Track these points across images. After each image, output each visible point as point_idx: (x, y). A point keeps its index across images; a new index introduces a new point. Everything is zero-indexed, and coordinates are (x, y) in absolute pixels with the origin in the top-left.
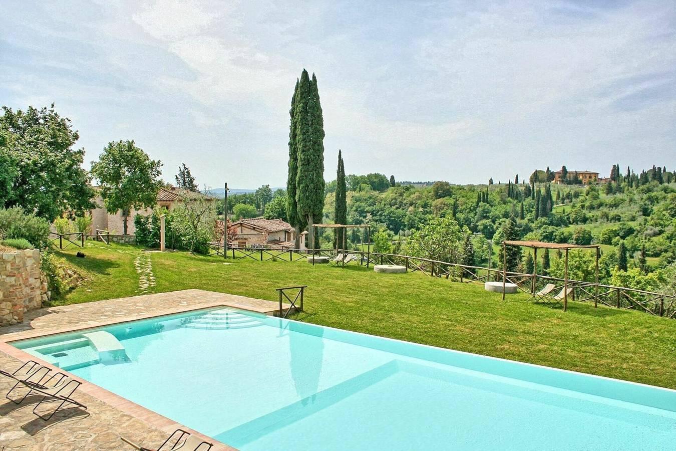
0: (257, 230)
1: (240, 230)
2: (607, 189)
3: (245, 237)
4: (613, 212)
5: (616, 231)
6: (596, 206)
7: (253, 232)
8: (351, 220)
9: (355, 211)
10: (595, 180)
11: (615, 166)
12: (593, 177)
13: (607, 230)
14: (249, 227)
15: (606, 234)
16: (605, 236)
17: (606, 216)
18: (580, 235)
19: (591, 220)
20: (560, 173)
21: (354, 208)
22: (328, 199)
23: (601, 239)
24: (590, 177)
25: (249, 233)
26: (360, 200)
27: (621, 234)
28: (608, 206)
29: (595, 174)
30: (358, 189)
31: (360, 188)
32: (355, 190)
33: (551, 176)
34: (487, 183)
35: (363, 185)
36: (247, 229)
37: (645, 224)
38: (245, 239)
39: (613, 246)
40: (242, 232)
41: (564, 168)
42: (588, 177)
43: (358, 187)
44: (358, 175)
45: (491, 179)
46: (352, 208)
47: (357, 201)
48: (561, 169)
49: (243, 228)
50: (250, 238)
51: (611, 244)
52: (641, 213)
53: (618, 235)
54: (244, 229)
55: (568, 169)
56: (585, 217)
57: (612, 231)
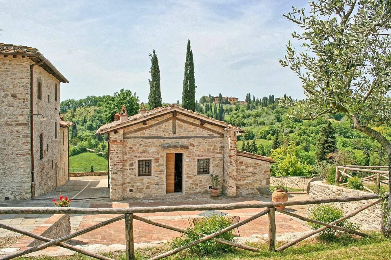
0: (209, 126)
1: (171, 127)
2: (247, 107)
3: (181, 142)
4: (260, 120)
5: (268, 131)
6: (246, 116)
7: (199, 131)
8: (95, 126)
9: (97, 120)
10: (237, 102)
11: (248, 94)
12: (235, 101)
13: (263, 131)
14: (191, 120)
15: (262, 133)
16: (262, 134)
17: (256, 122)
18: (248, 134)
19: (248, 125)
20: (218, 98)
21: (97, 118)
22: (78, 111)
23: (260, 136)
24: (234, 100)
25: (191, 134)
26: (100, 112)
27: (271, 132)
28: (254, 116)
29: (237, 98)
30: (98, 105)
31: (99, 104)
32: (95, 106)
33: (213, 99)
34: (176, 103)
35: (101, 103)
36: (186, 125)
37: (282, 127)
38: (182, 147)
39: (267, 140)
40: (174, 133)
41: (220, 94)
42: (232, 100)
43: (98, 104)
44: (97, 96)
45: (178, 101)
46: (95, 118)
47: (99, 113)
48: (219, 95)
49: (178, 123)
50: (193, 145)
51: (265, 139)
52: (276, 120)
53: (269, 133)
54: (181, 126)
55: (223, 96)
56: (243, 123)
57: (266, 130)
